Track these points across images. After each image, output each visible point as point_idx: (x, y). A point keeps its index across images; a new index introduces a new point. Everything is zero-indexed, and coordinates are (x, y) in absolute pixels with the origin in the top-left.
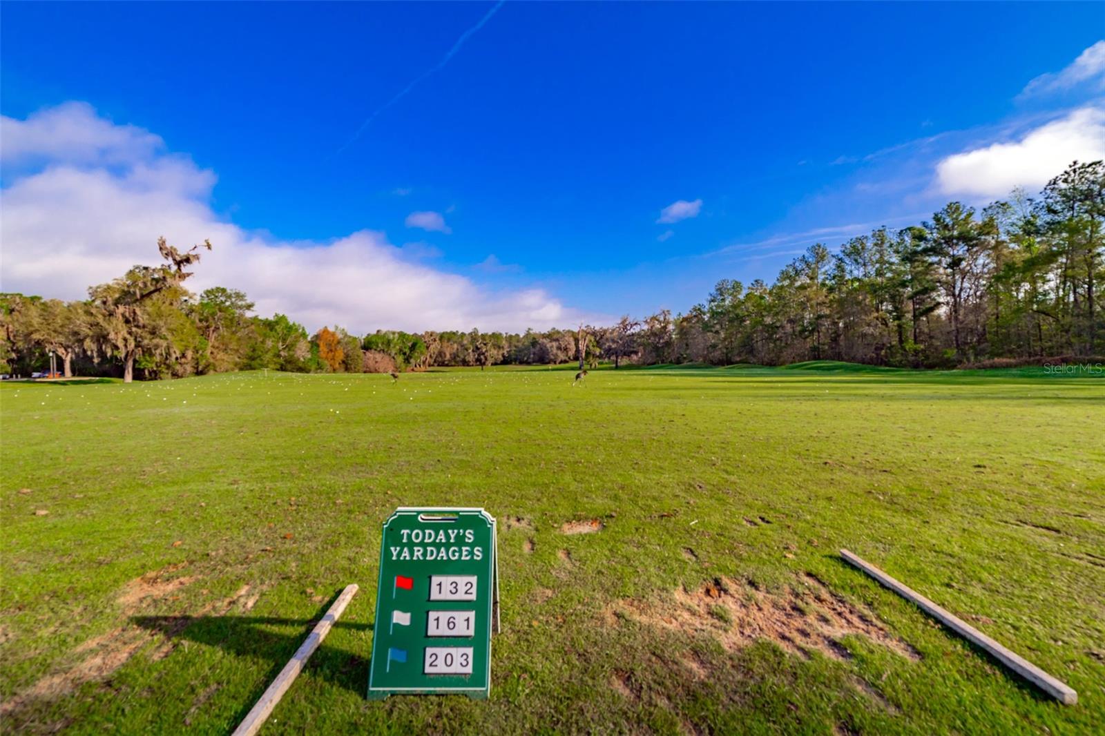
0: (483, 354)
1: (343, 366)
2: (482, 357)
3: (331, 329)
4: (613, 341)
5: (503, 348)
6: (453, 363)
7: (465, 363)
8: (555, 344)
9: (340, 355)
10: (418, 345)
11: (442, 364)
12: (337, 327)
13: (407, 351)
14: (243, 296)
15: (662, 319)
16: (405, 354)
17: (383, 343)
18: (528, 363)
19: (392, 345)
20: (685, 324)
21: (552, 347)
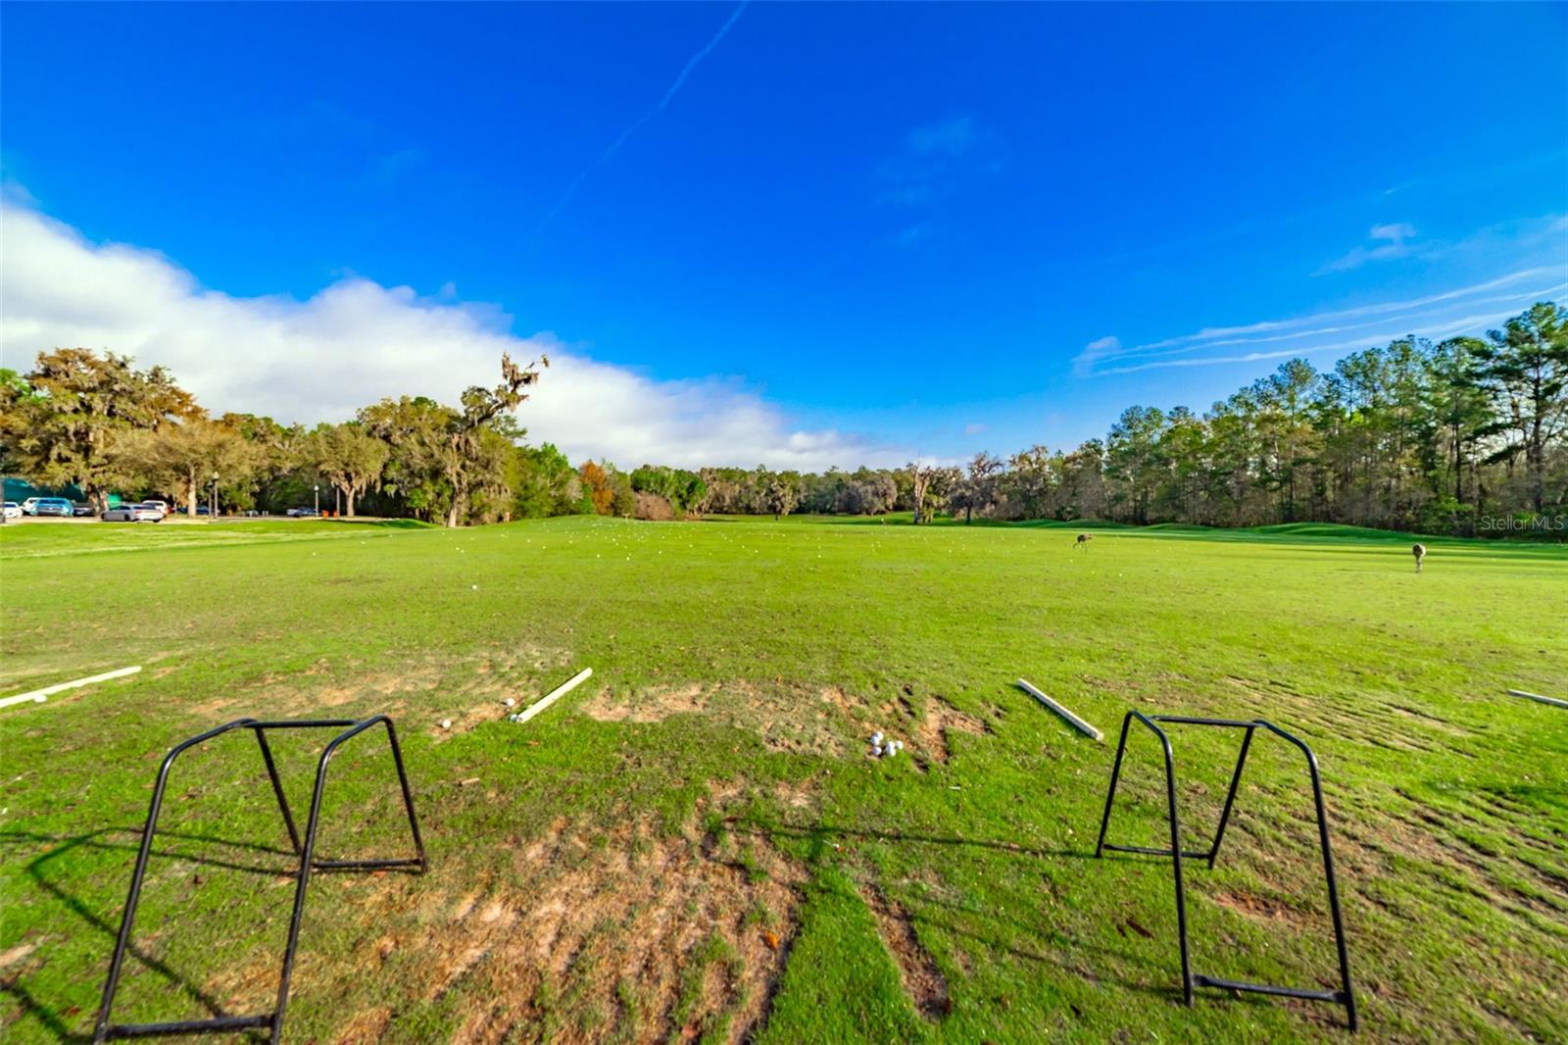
0: (779, 499)
1: (612, 511)
2: (777, 503)
3: (597, 463)
4: (968, 487)
5: (799, 491)
6: (734, 510)
7: (749, 510)
8: (870, 488)
9: (608, 496)
10: (698, 485)
11: (720, 511)
12: (604, 461)
13: (684, 492)
14: (514, 420)
15: (1033, 458)
16: (680, 496)
17: (656, 482)
18: (832, 513)
19: (667, 485)
20: (1069, 466)
21: (867, 491)
